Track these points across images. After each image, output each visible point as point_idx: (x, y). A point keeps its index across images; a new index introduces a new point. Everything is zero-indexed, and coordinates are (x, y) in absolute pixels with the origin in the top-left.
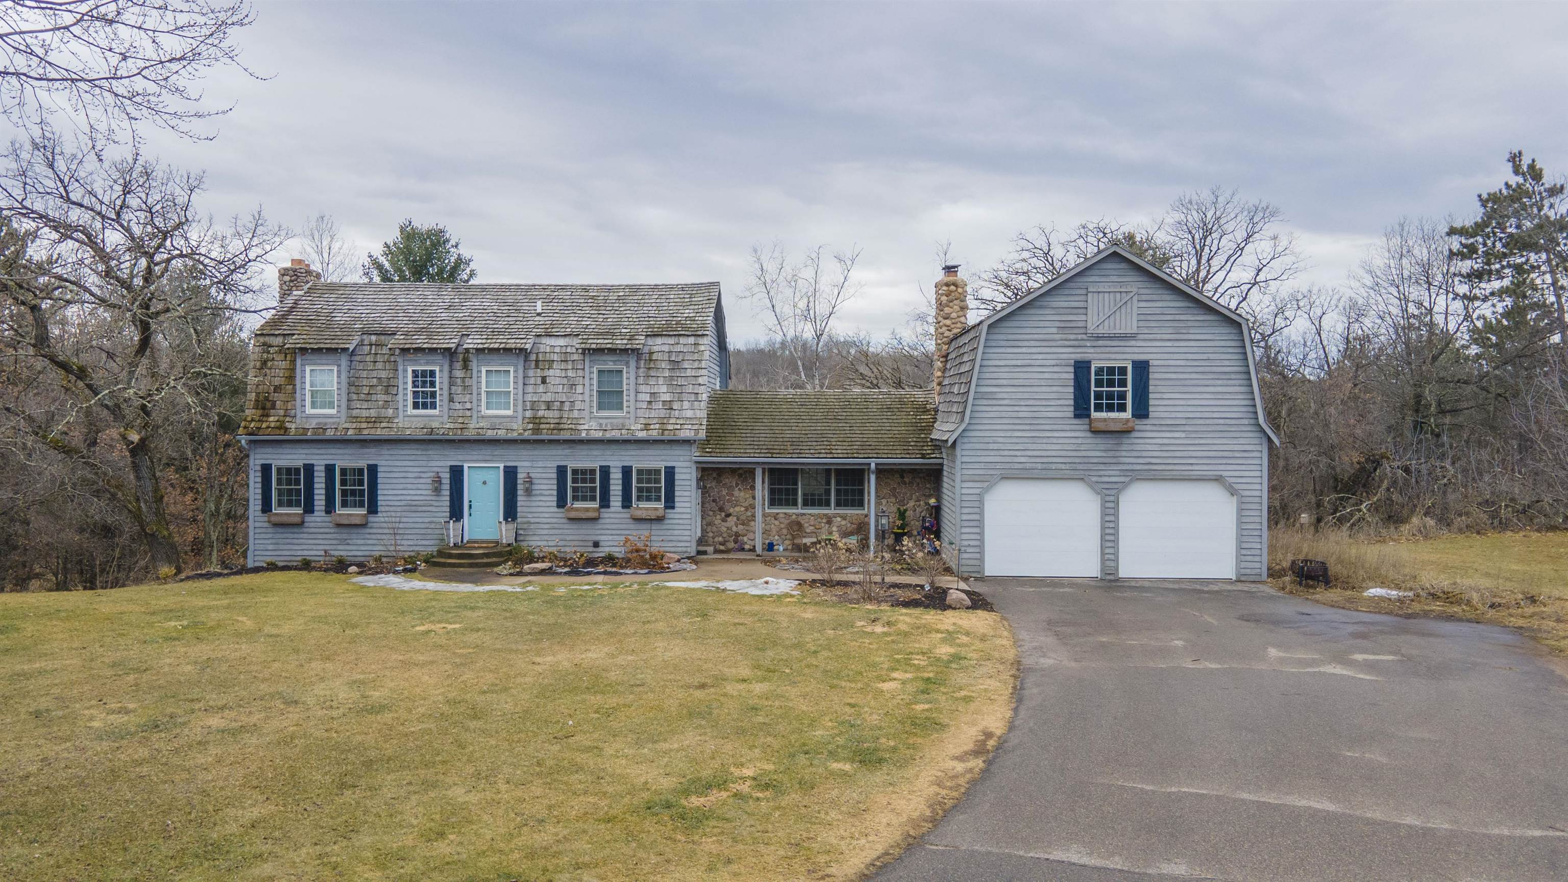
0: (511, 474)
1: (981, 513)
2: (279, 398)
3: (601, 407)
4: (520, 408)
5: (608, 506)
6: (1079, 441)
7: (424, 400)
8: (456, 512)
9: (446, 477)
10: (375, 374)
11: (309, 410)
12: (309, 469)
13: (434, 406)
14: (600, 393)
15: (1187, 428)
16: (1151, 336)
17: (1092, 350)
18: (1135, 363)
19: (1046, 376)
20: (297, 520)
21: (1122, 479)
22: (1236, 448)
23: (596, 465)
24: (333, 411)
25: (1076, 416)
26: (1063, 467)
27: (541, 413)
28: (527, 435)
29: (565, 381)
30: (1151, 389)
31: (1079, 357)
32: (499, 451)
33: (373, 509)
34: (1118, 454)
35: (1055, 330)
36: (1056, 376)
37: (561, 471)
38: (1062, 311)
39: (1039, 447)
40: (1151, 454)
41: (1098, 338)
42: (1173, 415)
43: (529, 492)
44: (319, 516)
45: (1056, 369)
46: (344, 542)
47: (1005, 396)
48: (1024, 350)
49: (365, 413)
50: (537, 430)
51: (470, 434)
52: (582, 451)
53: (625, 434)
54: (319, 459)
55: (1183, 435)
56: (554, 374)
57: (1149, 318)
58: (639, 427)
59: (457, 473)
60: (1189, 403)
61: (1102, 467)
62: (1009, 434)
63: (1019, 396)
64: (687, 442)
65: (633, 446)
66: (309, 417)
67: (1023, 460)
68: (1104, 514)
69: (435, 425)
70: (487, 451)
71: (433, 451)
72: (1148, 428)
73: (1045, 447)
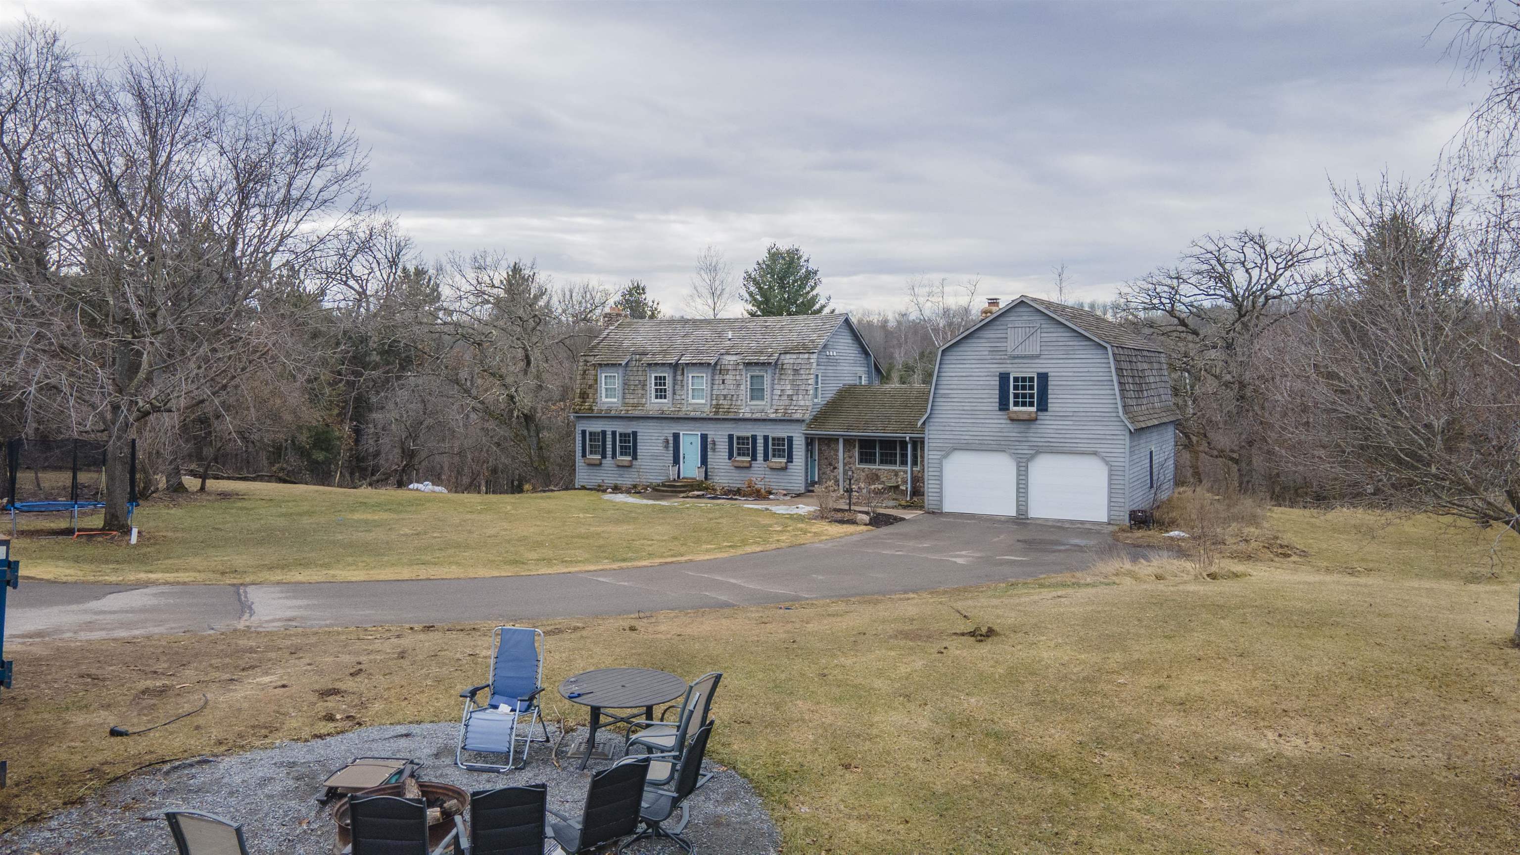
0: (704, 438)
1: (941, 471)
2: (589, 391)
3: (752, 399)
4: (709, 399)
5: (756, 460)
6: (1003, 426)
7: (661, 394)
8: (676, 461)
9: (671, 439)
10: (637, 378)
11: (604, 399)
12: (604, 433)
13: (665, 398)
14: (752, 390)
15: (1074, 418)
16: (1050, 356)
17: (1010, 366)
18: (1038, 374)
19: (982, 383)
20: (598, 462)
21: (1031, 452)
22: (1108, 432)
23: (749, 434)
24: (615, 400)
25: (1000, 410)
26: (992, 442)
27: (721, 402)
28: (711, 415)
29: (735, 382)
30: (1050, 391)
31: (1002, 370)
32: (698, 425)
33: (635, 457)
34: (1027, 435)
35: (987, 353)
36: (987, 383)
37: (731, 437)
38: (992, 340)
39: (976, 429)
40: (1049, 435)
41: (1015, 358)
42: (1064, 409)
43: (714, 450)
44: (608, 461)
45: (988, 378)
46: (621, 476)
47: (955, 396)
48: (967, 366)
49: (631, 401)
50: (717, 413)
51: (681, 415)
52: (742, 425)
53: (763, 416)
54: (609, 427)
55: (1071, 423)
56: (729, 378)
57: (1049, 344)
58: (772, 411)
59: (676, 437)
60: (1076, 401)
61: (1017, 443)
62: (957, 421)
63: (964, 396)
64: (798, 421)
65: (770, 423)
66: (604, 403)
67: (967, 437)
68: (1018, 475)
69: (665, 409)
70: (692, 424)
71: (665, 424)
72: (1048, 418)
73: (980, 429)
